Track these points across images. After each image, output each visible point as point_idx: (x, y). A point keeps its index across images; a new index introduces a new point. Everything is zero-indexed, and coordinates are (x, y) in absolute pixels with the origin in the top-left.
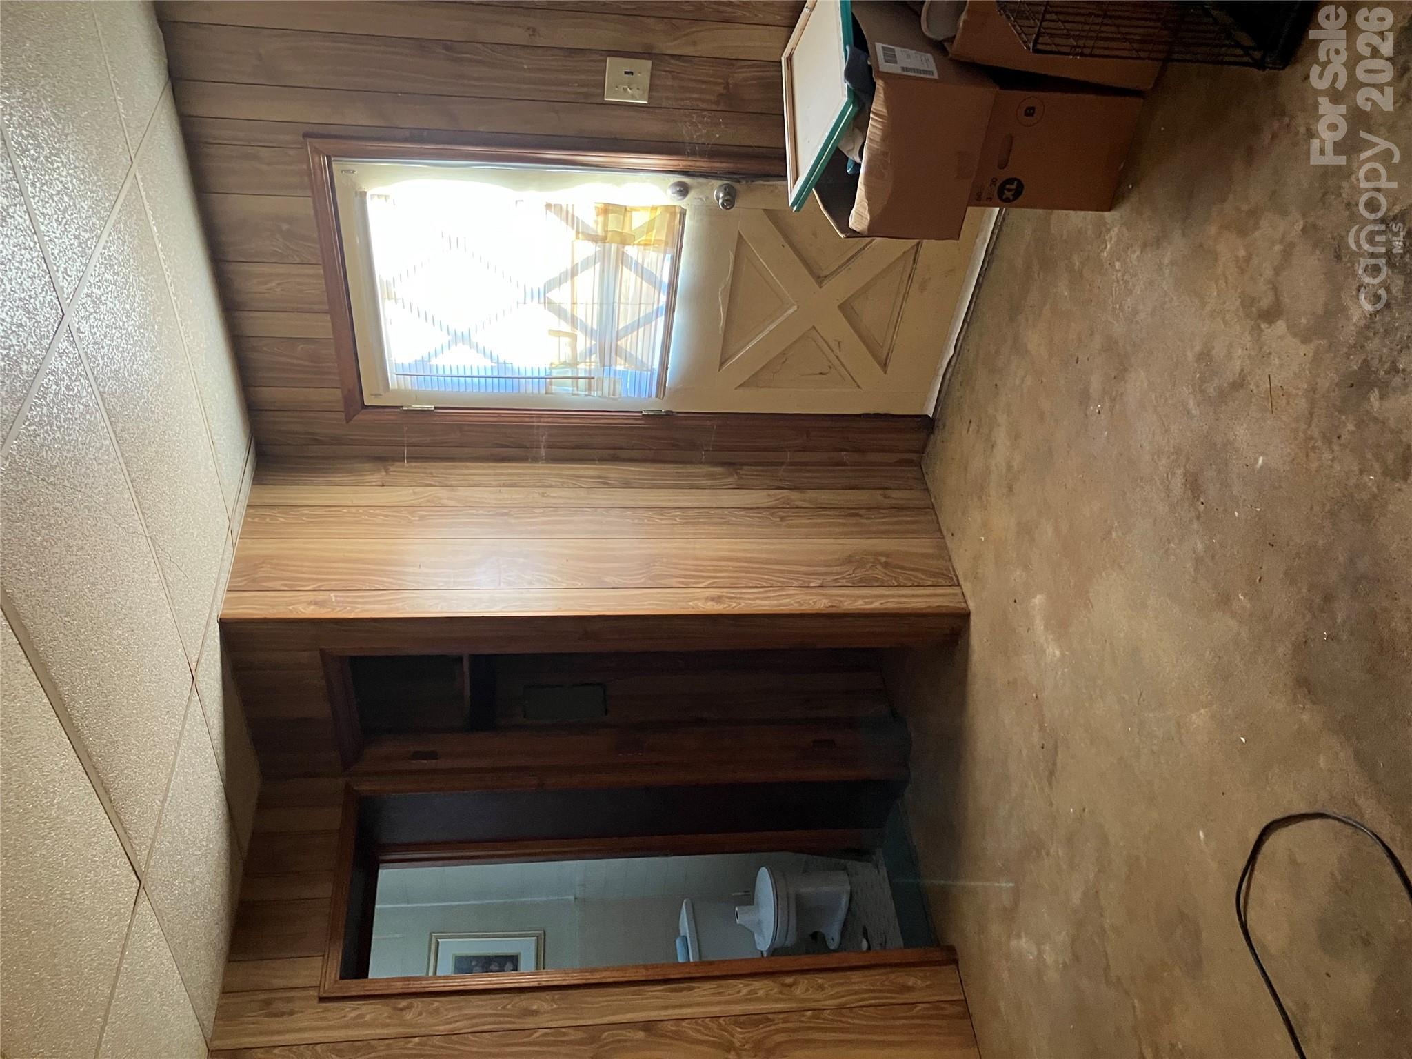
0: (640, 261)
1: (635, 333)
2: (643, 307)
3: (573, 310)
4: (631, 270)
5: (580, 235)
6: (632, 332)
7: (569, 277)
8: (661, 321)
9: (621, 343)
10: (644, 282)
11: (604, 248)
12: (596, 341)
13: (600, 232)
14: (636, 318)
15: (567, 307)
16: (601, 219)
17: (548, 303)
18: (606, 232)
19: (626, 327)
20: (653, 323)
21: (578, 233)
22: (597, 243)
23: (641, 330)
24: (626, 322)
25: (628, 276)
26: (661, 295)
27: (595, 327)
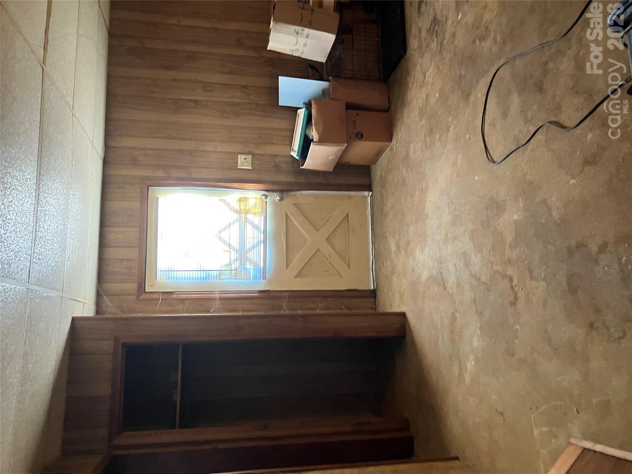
0: (253, 221)
1: (253, 250)
2: (255, 239)
3: (229, 241)
4: (250, 224)
5: (232, 211)
6: (252, 250)
7: (228, 228)
8: (262, 245)
9: (248, 255)
10: (255, 229)
11: (240, 215)
12: (238, 254)
13: (238, 209)
14: (253, 244)
15: (227, 240)
16: (238, 204)
17: (220, 238)
18: (240, 209)
19: (249, 248)
20: (259, 246)
21: (231, 210)
22: (237, 214)
23: (255, 249)
24: (249, 246)
25: (249, 227)
26: (261, 234)
27: (238, 249)
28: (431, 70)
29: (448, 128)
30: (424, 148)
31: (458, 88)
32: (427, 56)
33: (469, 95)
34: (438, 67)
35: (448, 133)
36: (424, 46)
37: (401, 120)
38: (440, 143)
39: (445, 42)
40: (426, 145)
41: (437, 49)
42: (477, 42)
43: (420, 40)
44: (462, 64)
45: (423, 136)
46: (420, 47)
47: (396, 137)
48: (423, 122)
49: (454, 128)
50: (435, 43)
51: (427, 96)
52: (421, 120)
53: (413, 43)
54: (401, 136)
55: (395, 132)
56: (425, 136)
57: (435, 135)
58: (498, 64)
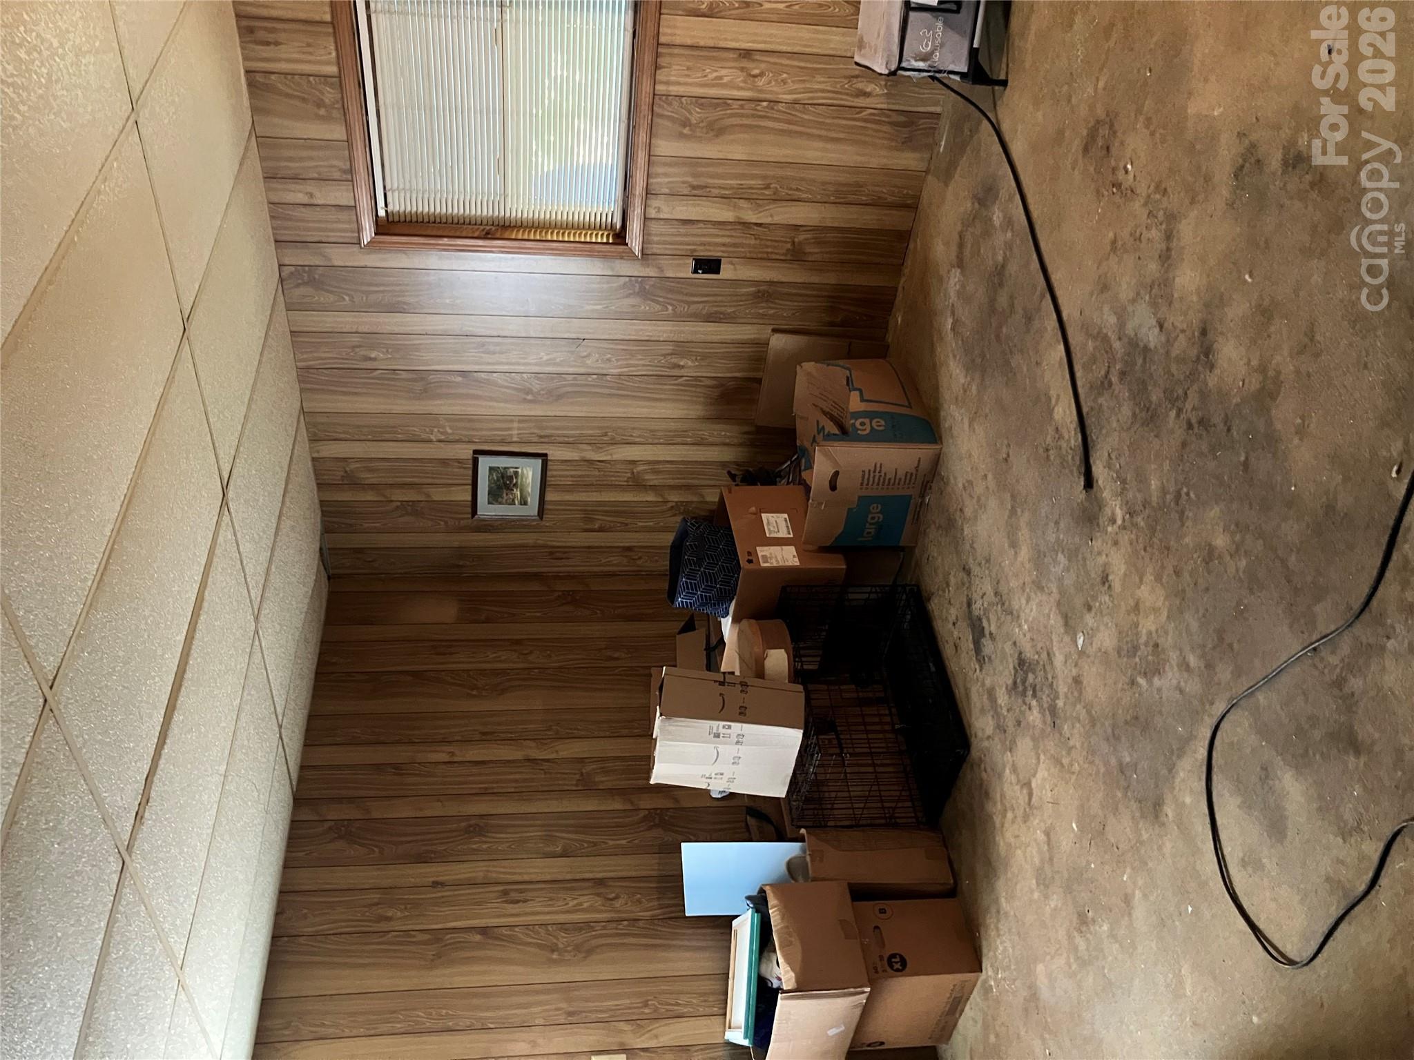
28: (1042, 773)
29: (1127, 900)
30: (1074, 967)
31: (1125, 795)
32: (1024, 744)
33: (1158, 805)
34: (1058, 762)
35: (1130, 914)
36: (1010, 723)
37: (993, 910)
38: (1117, 945)
39: (1060, 703)
40: (1077, 958)
41: (1045, 722)
42: (1142, 681)
43: (997, 715)
44: (1117, 738)
45: (1062, 933)
46: (1001, 728)
47: (991, 954)
48: (1054, 901)
49: (1145, 896)
50: (1035, 711)
51: (1047, 834)
52: (1046, 897)
53: (982, 725)
54: (1005, 949)
55: (984, 943)
56: (1070, 938)
57: (1097, 928)
58: (1210, 716)
